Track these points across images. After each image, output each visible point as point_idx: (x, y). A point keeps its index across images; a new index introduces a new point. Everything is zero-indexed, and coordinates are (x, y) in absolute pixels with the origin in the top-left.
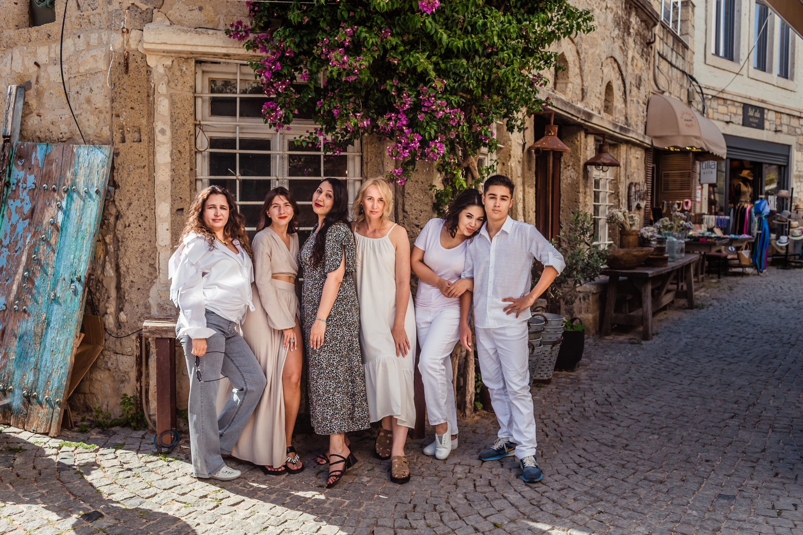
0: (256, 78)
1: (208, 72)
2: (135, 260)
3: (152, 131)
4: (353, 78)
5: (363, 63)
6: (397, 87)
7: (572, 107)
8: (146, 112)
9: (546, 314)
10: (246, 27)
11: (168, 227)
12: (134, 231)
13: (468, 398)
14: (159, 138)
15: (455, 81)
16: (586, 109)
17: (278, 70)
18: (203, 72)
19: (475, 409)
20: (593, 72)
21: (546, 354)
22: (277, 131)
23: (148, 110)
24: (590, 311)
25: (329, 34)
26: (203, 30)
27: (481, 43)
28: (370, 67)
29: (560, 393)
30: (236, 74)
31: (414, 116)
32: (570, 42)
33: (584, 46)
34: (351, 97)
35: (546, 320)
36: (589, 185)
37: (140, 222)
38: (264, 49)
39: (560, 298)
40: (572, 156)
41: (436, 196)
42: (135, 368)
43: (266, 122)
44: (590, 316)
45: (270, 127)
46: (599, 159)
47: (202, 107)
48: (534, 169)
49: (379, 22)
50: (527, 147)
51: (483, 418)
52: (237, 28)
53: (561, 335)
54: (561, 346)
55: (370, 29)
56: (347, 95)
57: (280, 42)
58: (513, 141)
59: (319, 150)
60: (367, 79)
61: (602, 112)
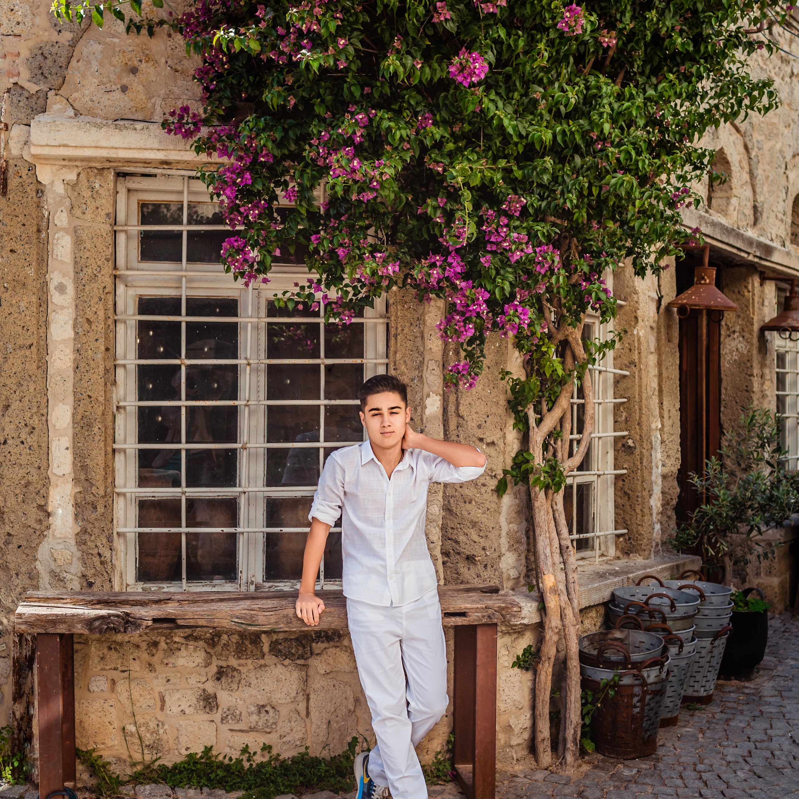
0: (212, 198)
1: (137, 191)
2: (14, 499)
3: (44, 288)
4: (370, 195)
5: (386, 170)
6: (444, 209)
7: (739, 236)
8: (35, 257)
9: (701, 585)
10: (195, 115)
11: (68, 445)
12: (12, 451)
13: (570, 733)
14: (56, 298)
15: (542, 198)
16: (762, 239)
17: (246, 185)
18: (129, 190)
19: (583, 752)
20: (770, 179)
21: (703, 654)
22: (247, 284)
23: (38, 254)
24: (774, 572)
25: (330, 125)
26: (126, 122)
27: (584, 134)
28: (397, 178)
29: (728, 720)
30: (181, 192)
31: (475, 257)
32: (733, 130)
33: (757, 137)
34: (368, 227)
35: (702, 596)
36: (768, 362)
37: (23, 436)
38: (224, 152)
39: (725, 554)
40: (739, 316)
41: (513, 389)
42: (11, 679)
43: (228, 270)
44: (775, 581)
45: (236, 278)
46: (785, 321)
47: (127, 247)
48: (676, 341)
49: (412, 102)
50: (664, 303)
51: (596, 767)
52: (181, 117)
53: (727, 620)
54: (728, 639)
55: (398, 113)
56: (360, 223)
57: (251, 139)
58: (641, 294)
59: (317, 314)
60: (392, 196)
61: (788, 243)
